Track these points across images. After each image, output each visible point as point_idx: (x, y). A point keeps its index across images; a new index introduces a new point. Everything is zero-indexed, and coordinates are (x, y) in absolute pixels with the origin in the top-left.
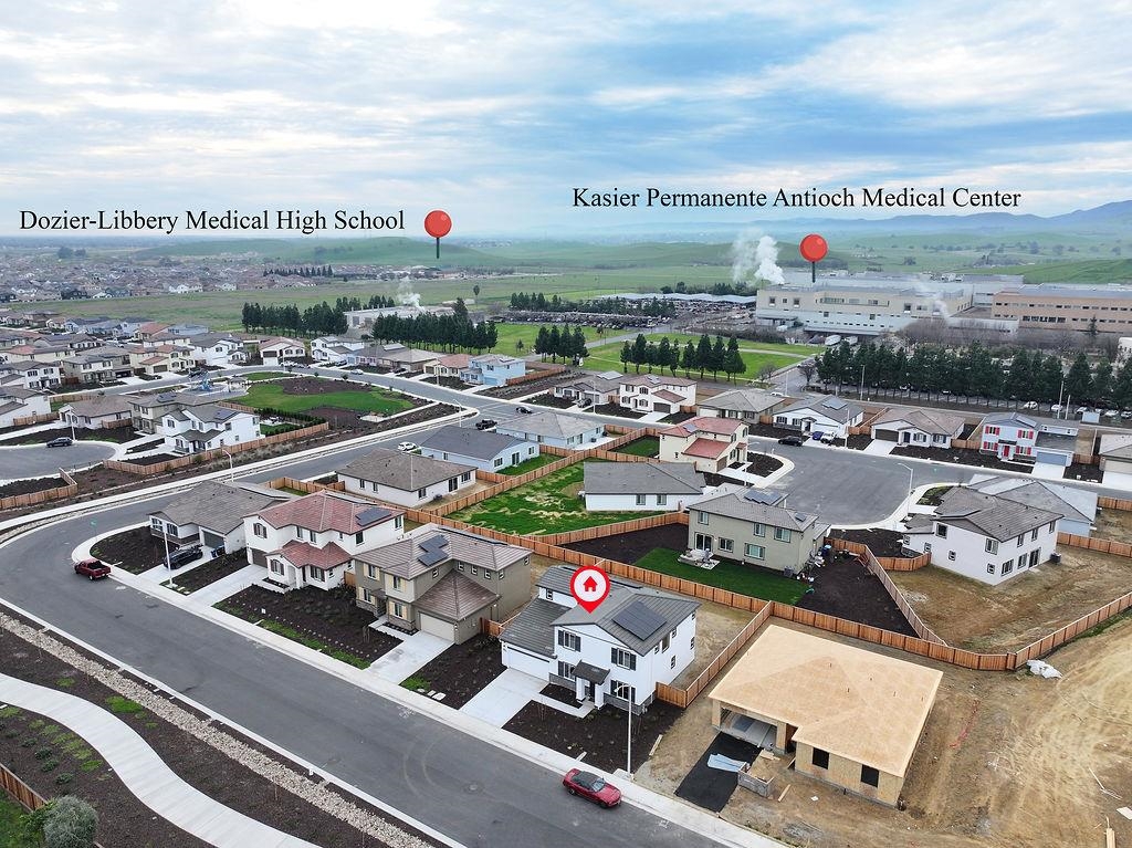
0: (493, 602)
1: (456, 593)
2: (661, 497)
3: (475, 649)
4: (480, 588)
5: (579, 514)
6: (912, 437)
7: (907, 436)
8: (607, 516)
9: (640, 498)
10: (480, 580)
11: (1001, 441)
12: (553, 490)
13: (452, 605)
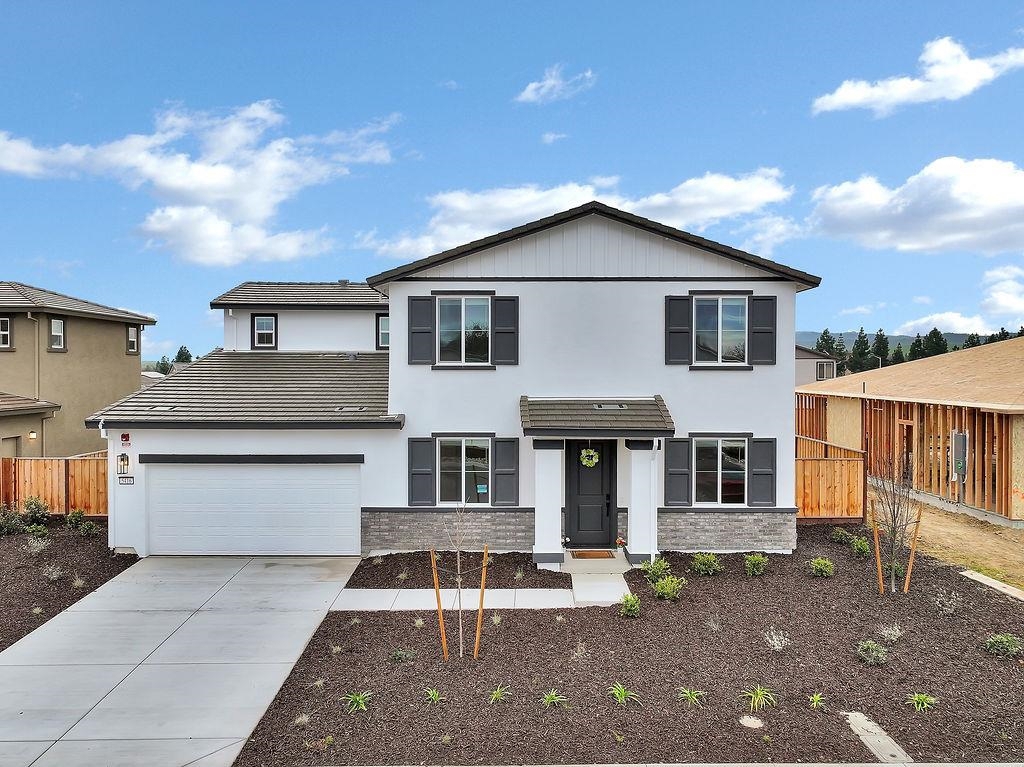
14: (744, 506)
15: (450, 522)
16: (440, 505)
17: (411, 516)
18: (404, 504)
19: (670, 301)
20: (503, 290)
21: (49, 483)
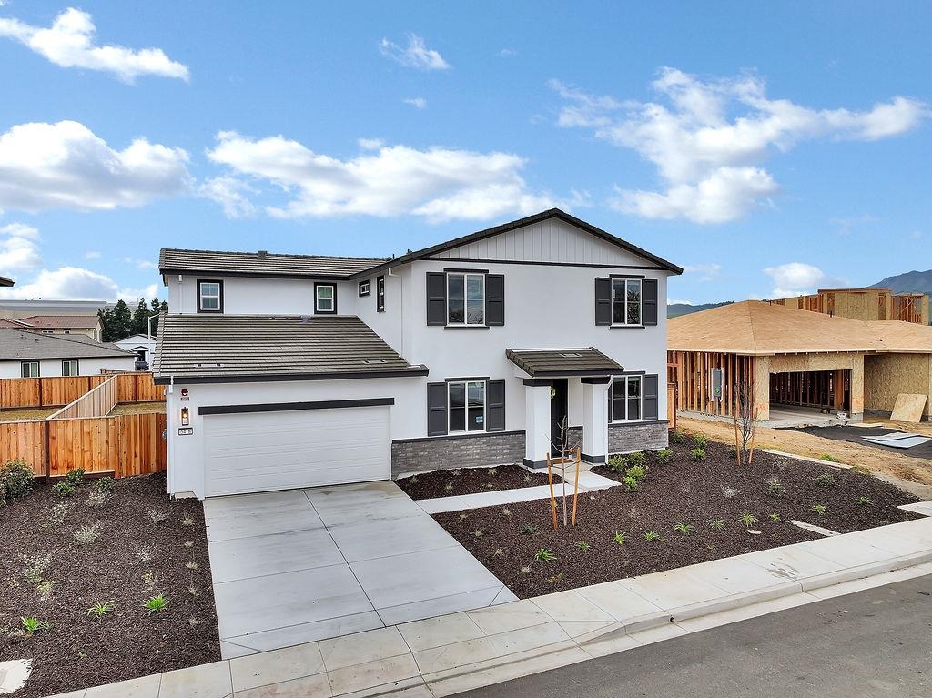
2: (69, 364)
9: (29, 366)
14: (640, 420)
15: (458, 446)
16: (450, 434)
17: (430, 444)
18: (425, 435)
19: (598, 281)
20: (494, 270)
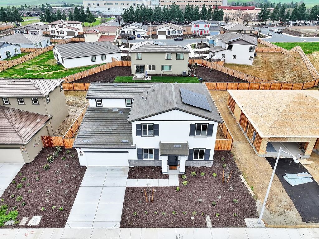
0: (47, 122)
1: (11, 123)
2: (103, 56)
3: (49, 162)
4: (31, 114)
5: (63, 71)
6: (171, 32)
7: (169, 32)
8: (78, 69)
9: (93, 58)
10: (29, 107)
11: (199, 29)
12: (41, 64)
13: (12, 132)
14: (203, 160)
15: (146, 162)
16: (144, 159)
17: (138, 161)
18: (137, 159)
19: (191, 125)
20: (156, 123)
21: (59, 140)
